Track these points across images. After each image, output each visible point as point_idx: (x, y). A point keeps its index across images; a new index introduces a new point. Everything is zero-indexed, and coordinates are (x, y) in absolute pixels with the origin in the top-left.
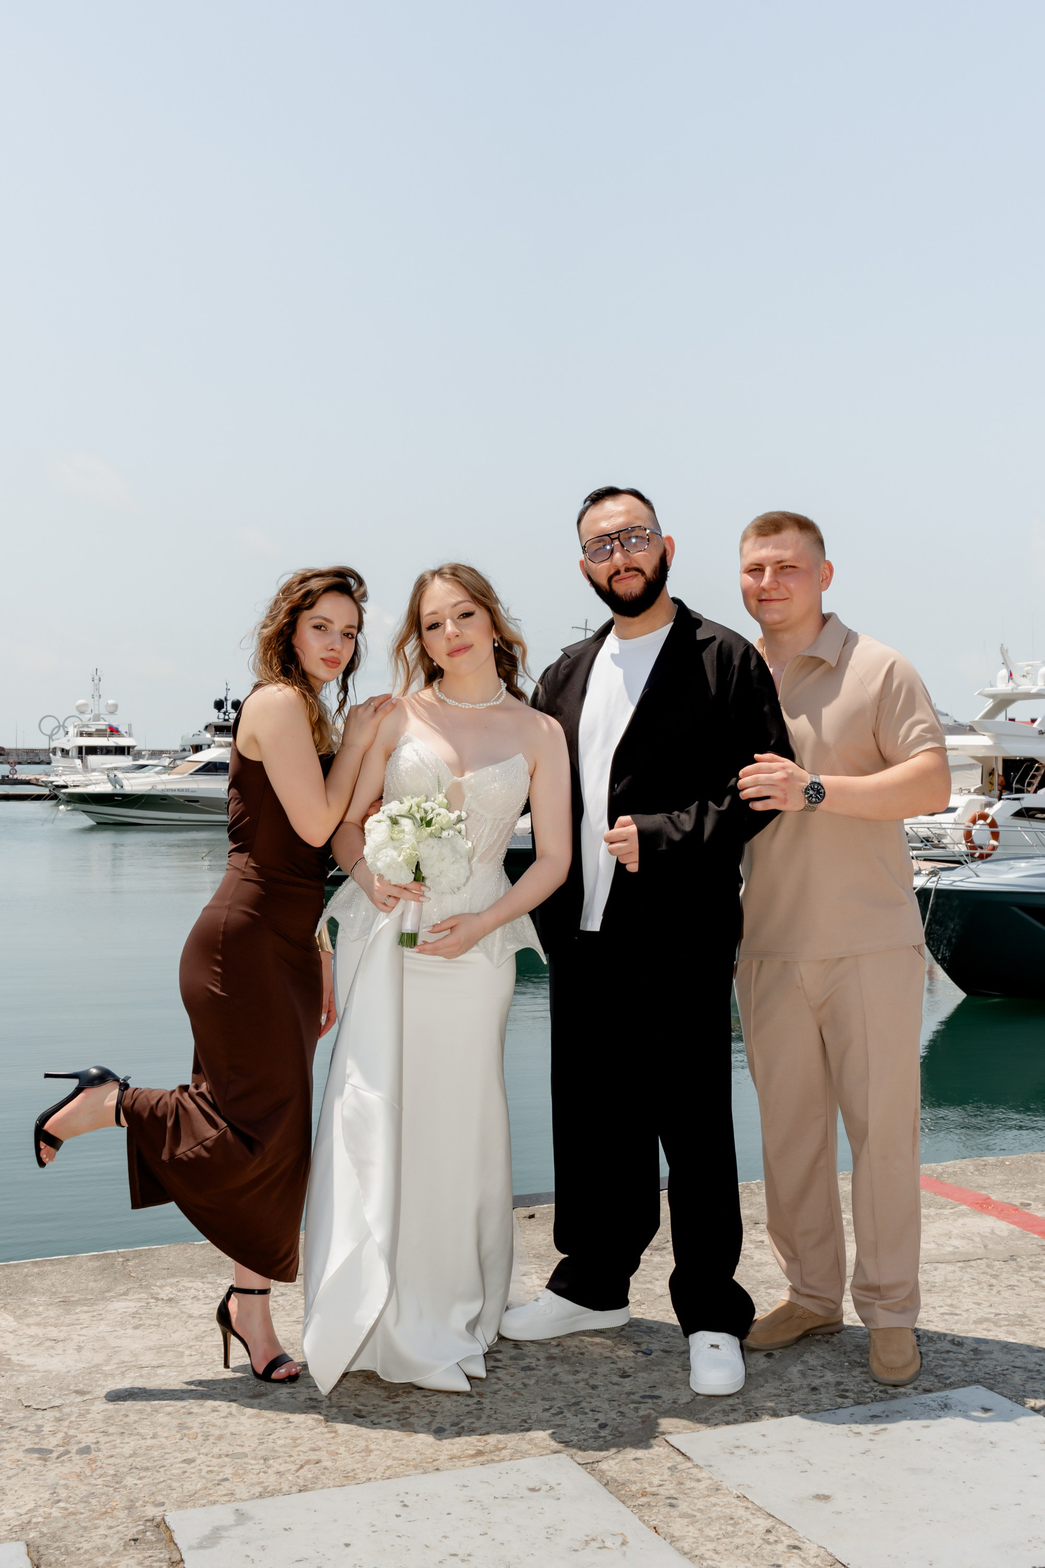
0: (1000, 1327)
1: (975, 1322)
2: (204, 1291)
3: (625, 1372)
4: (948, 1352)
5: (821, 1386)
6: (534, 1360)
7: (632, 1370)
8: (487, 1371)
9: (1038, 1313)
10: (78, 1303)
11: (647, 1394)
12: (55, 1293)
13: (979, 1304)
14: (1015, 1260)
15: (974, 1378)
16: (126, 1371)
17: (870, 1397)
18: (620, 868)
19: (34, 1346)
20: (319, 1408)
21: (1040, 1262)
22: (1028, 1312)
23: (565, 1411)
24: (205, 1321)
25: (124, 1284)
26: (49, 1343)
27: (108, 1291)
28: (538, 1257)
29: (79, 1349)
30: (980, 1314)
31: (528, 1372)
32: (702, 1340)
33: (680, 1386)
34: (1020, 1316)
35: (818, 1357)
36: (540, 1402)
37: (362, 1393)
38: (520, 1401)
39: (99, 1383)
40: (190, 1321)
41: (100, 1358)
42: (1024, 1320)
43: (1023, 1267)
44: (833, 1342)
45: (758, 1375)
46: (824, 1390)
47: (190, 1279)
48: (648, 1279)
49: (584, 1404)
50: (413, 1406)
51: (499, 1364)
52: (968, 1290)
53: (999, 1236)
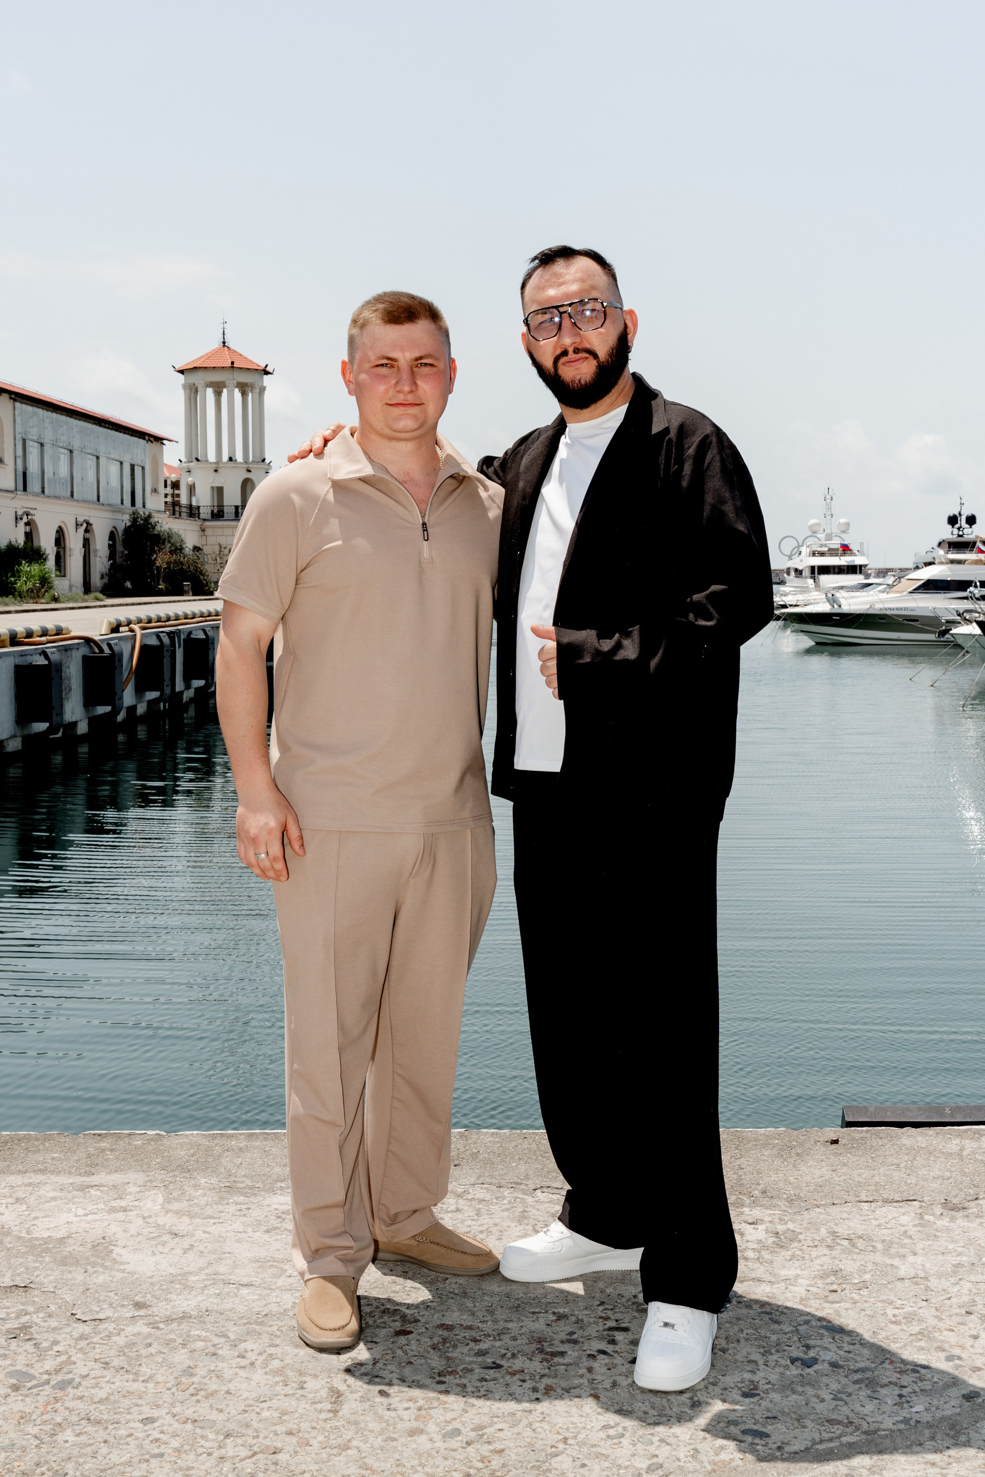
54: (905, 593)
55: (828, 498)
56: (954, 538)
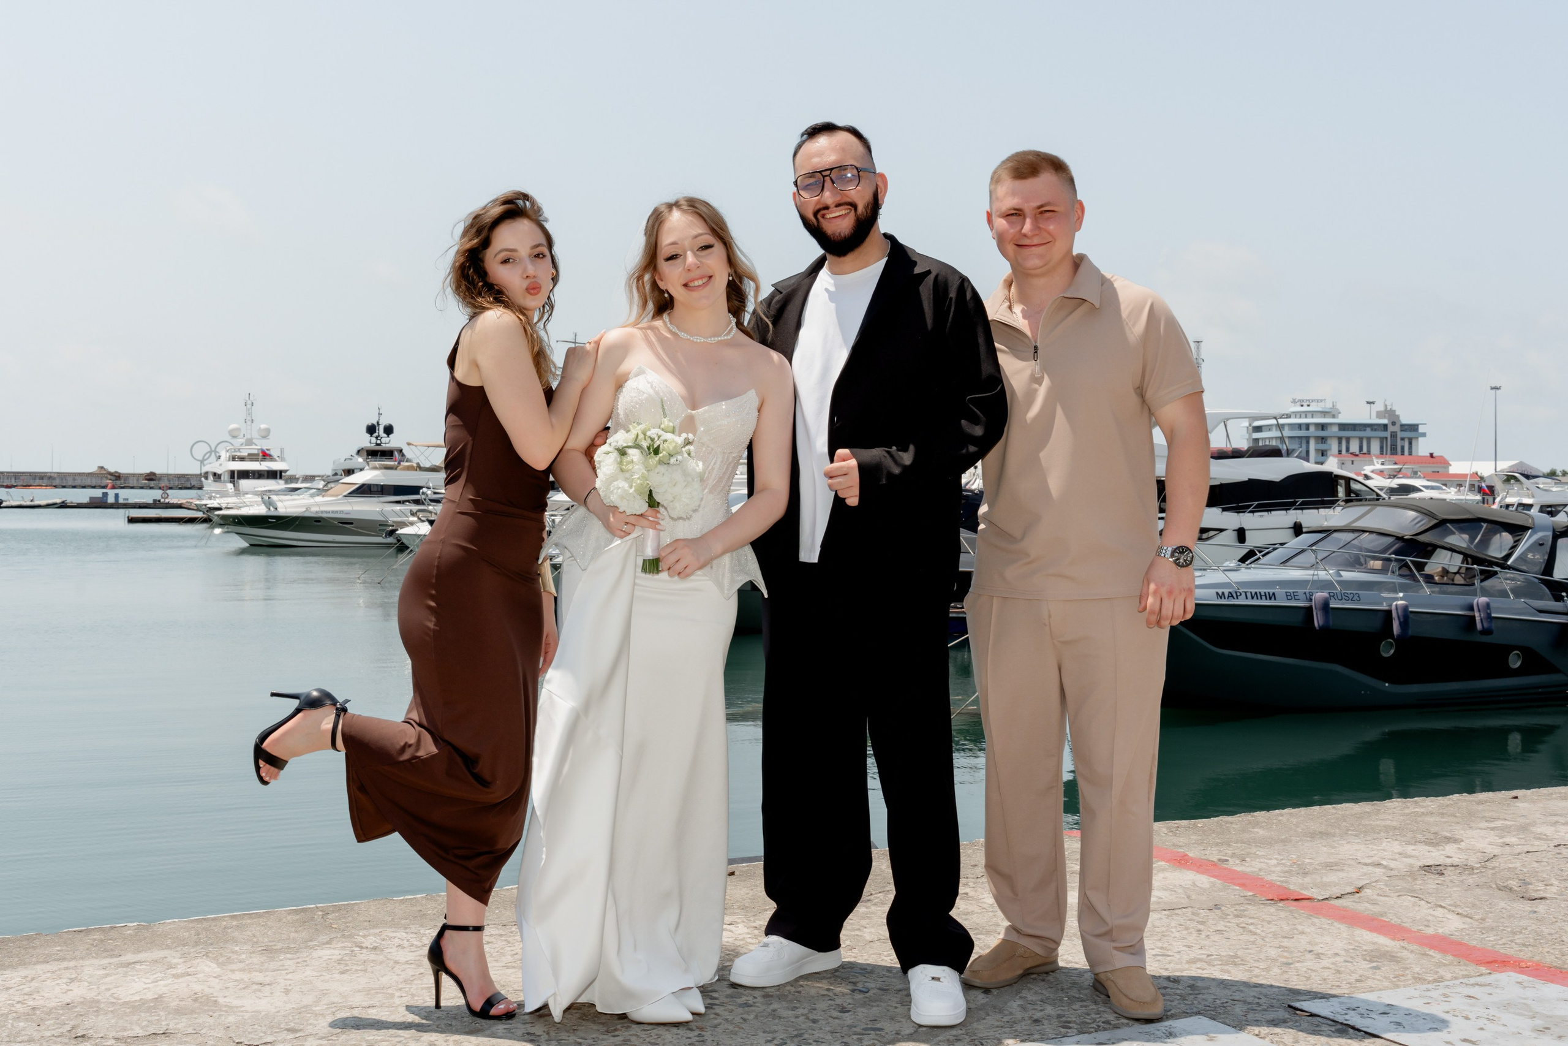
0: (1214, 966)
1: (1188, 962)
2: (408, 940)
3: (844, 1008)
4: (1165, 988)
5: (1043, 1018)
6: (751, 998)
7: (851, 1006)
8: (706, 1008)
9: (1250, 954)
10: (281, 950)
11: (869, 1026)
12: (257, 943)
13: (1189, 947)
14: (1220, 908)
15: (1195, 1010)
16: (336, 1011)
17: (1093, 1028)
18: (839, 503)
19: (241, 989)
20: (538, 1041)
21: (1244, 910)
22: (1239, 953)
23: (788, 1042)
24: (413, 966)
25: (327, 934)
26: (255, 987)
27: (311, 941)
28: (743, 909)
29: (287, 992)
30: (1192, 955)
31: (746, 1009)
32: (923, 974)
33: (901, 1020)
34: (1232, 957)
35: (1036, 993)
36: (761, 1034)
37: (580, 1028)
38: (741, 1034)
39: (310, 1022)
40: (398, 966)
41: (309, 999)
42: (1236, 960)
43: (1228, 915)
44: (1049, 981)
45: (979, 1009)
46: (1047, 1021)
47: (393, 929)
48: (856, 927)
49: (806, 1036)
50: (633, 1039)
51: (716, 1002)
52: (1177, 935)
53: (1201, 888)
54: (341, 496)
55: (249, 404)
56: (372, 446)
